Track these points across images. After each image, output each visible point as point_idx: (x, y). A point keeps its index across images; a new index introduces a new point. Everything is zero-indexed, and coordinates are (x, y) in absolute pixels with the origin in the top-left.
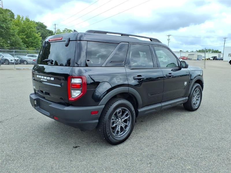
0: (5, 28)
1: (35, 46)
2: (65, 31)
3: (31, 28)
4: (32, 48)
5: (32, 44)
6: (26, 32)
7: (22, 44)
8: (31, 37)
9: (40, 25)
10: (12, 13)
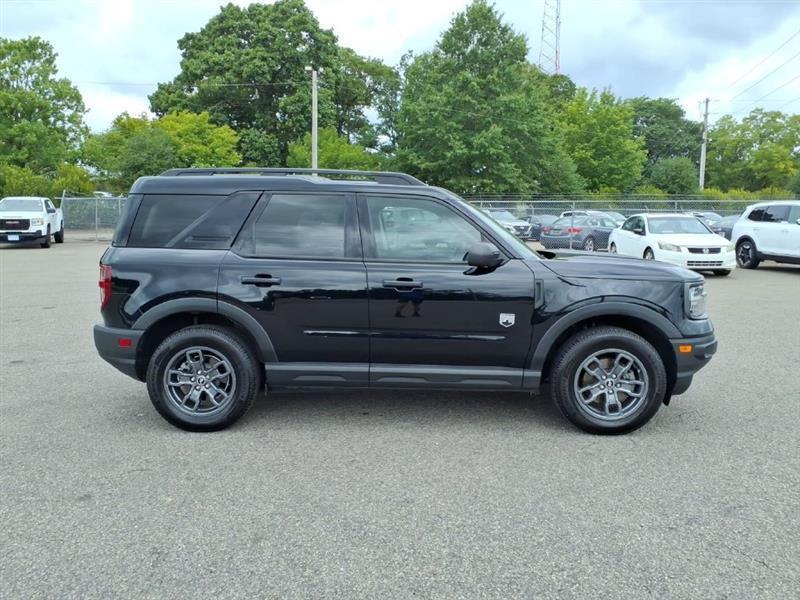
0: (528, 135)
1: (620, 183)
2: (753, 118)
3: (614, 123)
4: (607, 188)
5: (609, 176)
6: (595, 140)
7: (575, 177)
8: (608, 154)
9: (660, 108)
10: (570, 83)
